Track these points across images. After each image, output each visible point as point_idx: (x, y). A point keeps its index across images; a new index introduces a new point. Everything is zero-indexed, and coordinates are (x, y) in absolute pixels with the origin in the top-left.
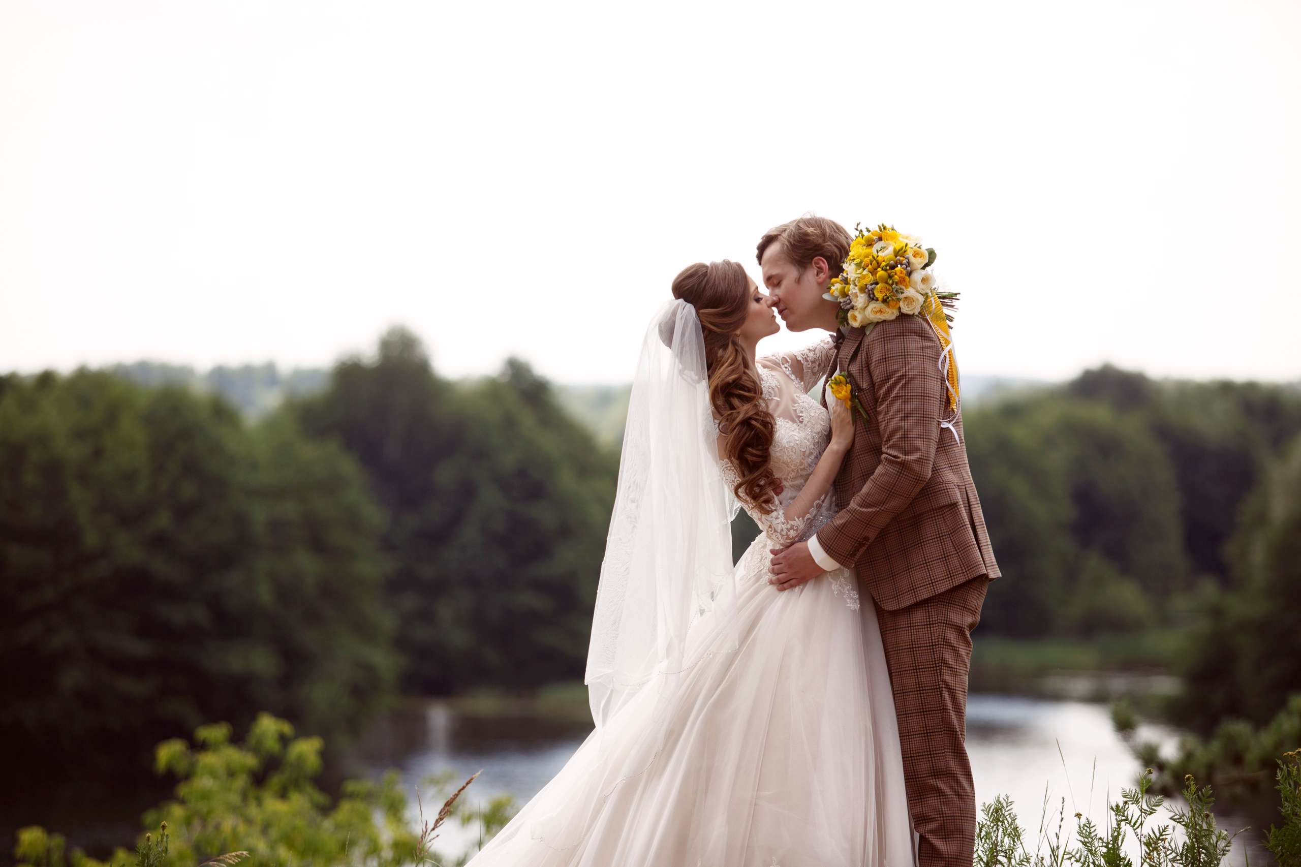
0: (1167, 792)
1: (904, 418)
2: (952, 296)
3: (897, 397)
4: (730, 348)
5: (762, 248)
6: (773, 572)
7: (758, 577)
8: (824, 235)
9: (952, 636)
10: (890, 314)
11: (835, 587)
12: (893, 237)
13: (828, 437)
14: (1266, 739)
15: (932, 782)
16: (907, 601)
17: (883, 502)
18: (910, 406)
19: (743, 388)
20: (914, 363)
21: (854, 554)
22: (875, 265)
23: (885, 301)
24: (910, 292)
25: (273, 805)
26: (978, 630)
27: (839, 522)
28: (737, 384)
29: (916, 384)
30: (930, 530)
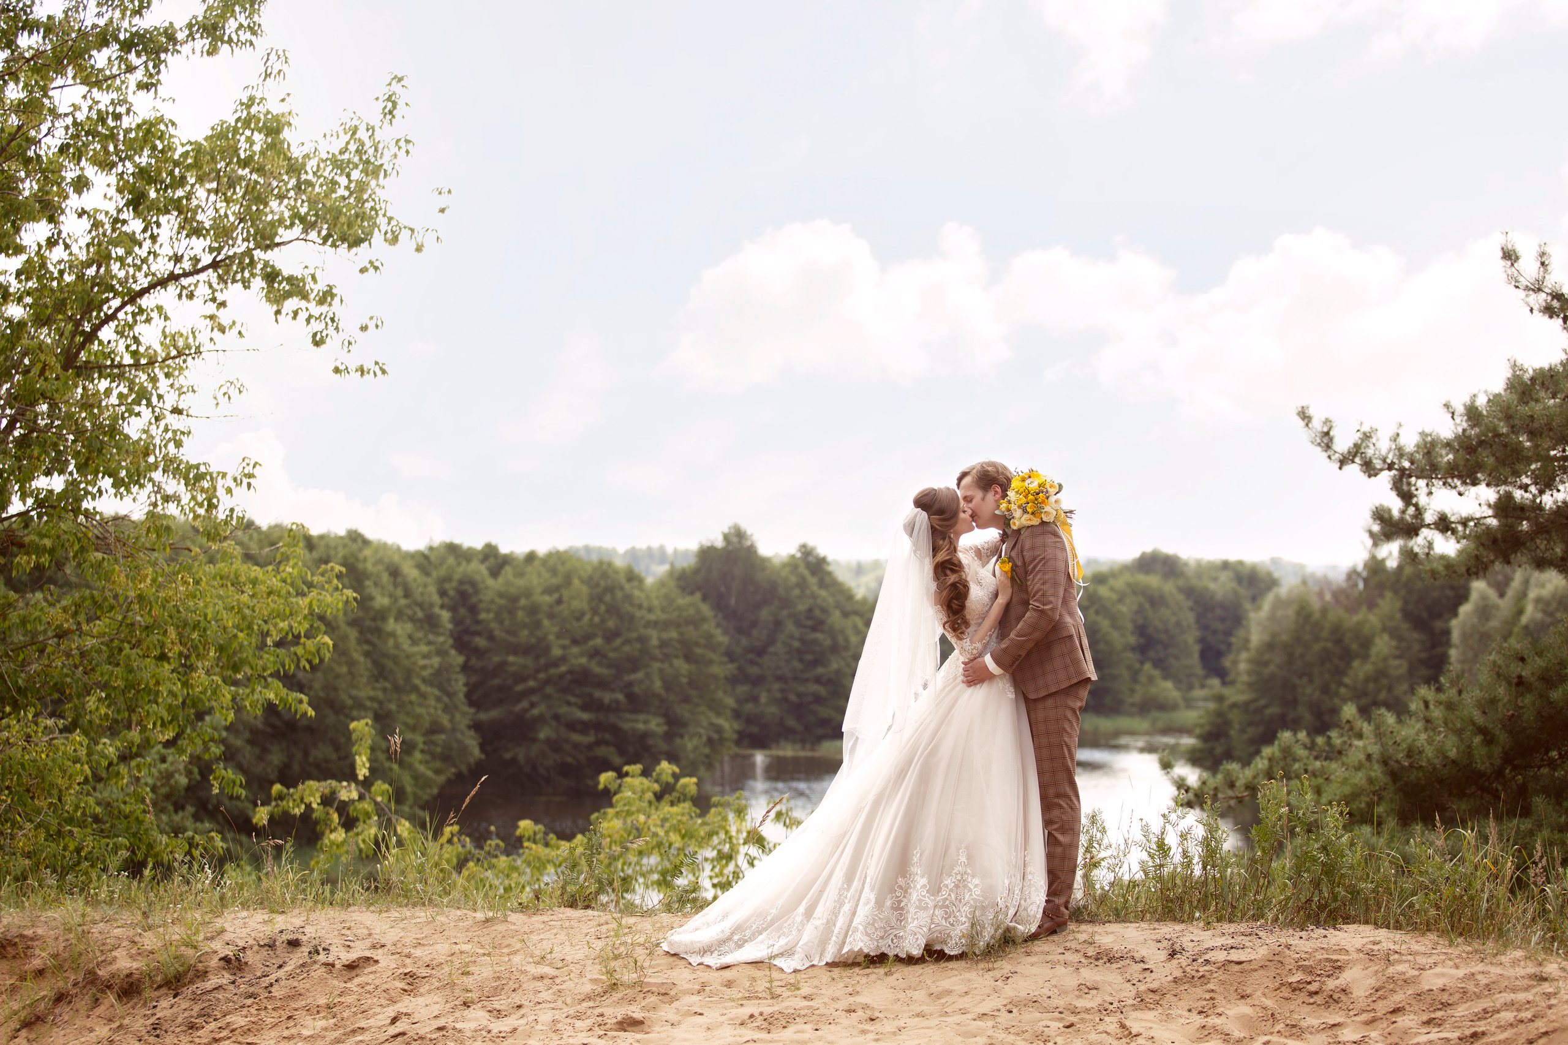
0: (1189, 805)
1: (1043, 584)
2: (1071, 512)
3: (1039, 571)
4: (947, 540)
5: (960, 480)
6: (964, 675)
7: (955, 678)
8: (998, 472)
9: (1069, 714)
10: (1036, 521)
11: (1001, 685)
12: (1038, 476)
13: (996, 595)
14: (1249, 773)
15: (1056, 800)
16: (1043, 694)
17: (1030, 634)
18: (1047, 577)
19: (954, 564)
20: (1050, 551)
21: (1012, 665)
22: (1027, 491)
23: (1033, 513)
24: (1047, 508)
25: (666, 809)
26: (1084, 710)
27: (1003, 646)
28: (949, 562)
29: (1050, 563)
30: (1057, 651)
